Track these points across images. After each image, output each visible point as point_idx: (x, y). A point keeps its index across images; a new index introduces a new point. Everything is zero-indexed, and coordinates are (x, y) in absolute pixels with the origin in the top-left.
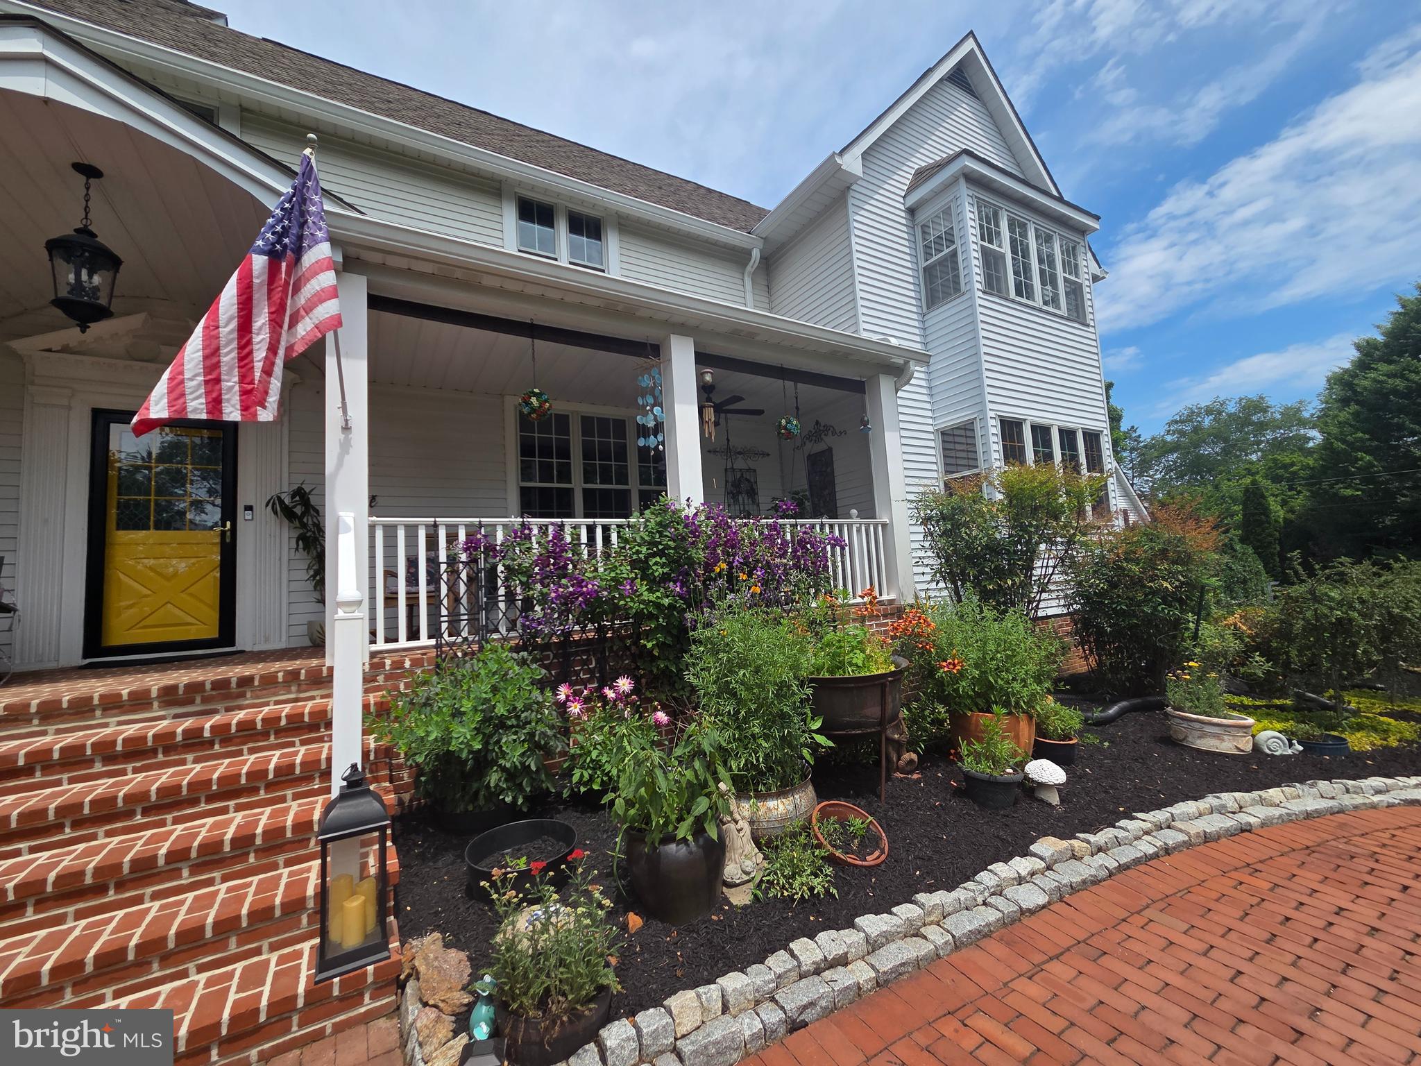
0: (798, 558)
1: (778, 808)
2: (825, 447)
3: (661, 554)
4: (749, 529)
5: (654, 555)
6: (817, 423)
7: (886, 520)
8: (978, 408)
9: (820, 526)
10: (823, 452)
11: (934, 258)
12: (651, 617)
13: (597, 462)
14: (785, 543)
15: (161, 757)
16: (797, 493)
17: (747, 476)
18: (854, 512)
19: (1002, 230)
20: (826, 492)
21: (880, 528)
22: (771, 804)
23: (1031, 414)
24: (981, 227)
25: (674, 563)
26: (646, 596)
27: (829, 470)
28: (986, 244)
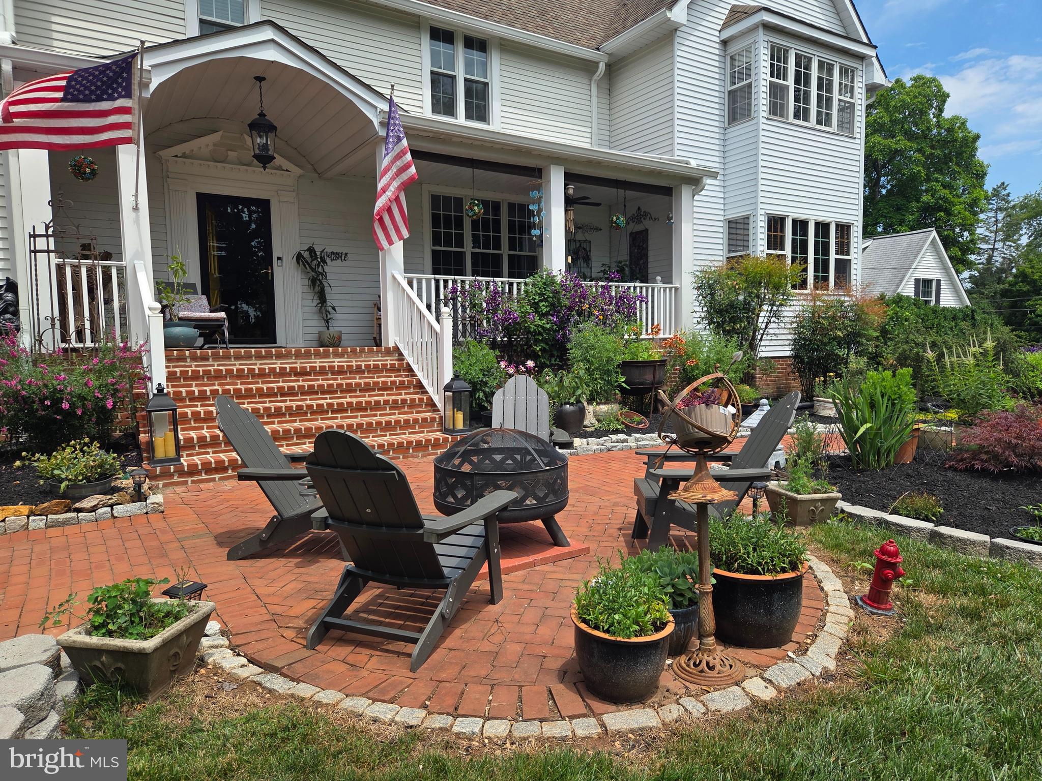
0: (619, 307)
1: (604, 408)
2: (644, 229)
3: (545, 300)
4: (592, 287)
5: (542, 301)
6: (639, 208)
7: (678, 285)
8: (753, 207)
9: (634, 287)
10: (641, 232)
11: (737, 86)
12: (540, 334)
13: (481, 233)
14: (611, 297)
15: (348, 375)
16: (620, 262)
17: (584, 245)
18: (659, 278)
19: (789, 66)
20: (641, 262)
21: (673, 290)
22: (602, 406)
23: (793, 212)
24: (772, 65)
25: (552, 305)
26: (538, 322)
27: (644, 246)
28: (775, 80)
